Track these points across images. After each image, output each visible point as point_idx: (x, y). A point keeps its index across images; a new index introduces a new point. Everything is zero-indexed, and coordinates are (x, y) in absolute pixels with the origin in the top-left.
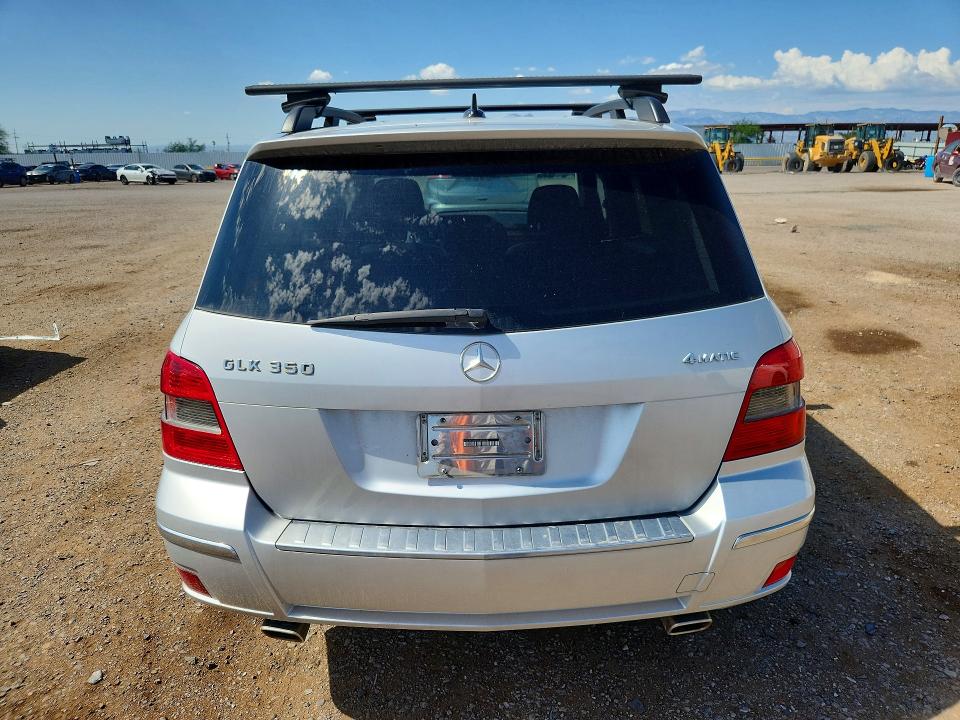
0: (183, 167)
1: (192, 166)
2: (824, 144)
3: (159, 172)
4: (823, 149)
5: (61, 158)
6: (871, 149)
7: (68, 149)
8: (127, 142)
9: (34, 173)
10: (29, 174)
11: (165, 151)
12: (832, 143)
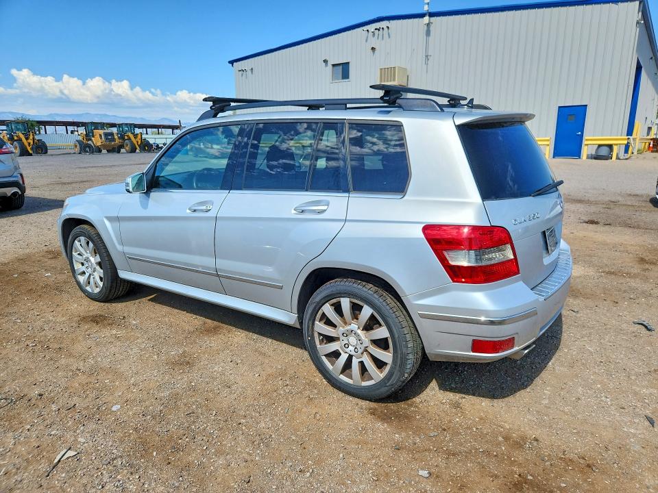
2: (100, 135)
4: (101, 138)
6: (129, 139)
12: (106, 135)
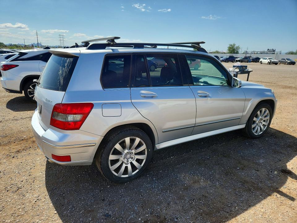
0: (284, 59)
1: (287, 59)
3: (272, 60)
5: (248, 55)
7: (255, 53)
8: (274, 51)
9: (238, 59)
10: (236, 59)
11: (286, 54)
